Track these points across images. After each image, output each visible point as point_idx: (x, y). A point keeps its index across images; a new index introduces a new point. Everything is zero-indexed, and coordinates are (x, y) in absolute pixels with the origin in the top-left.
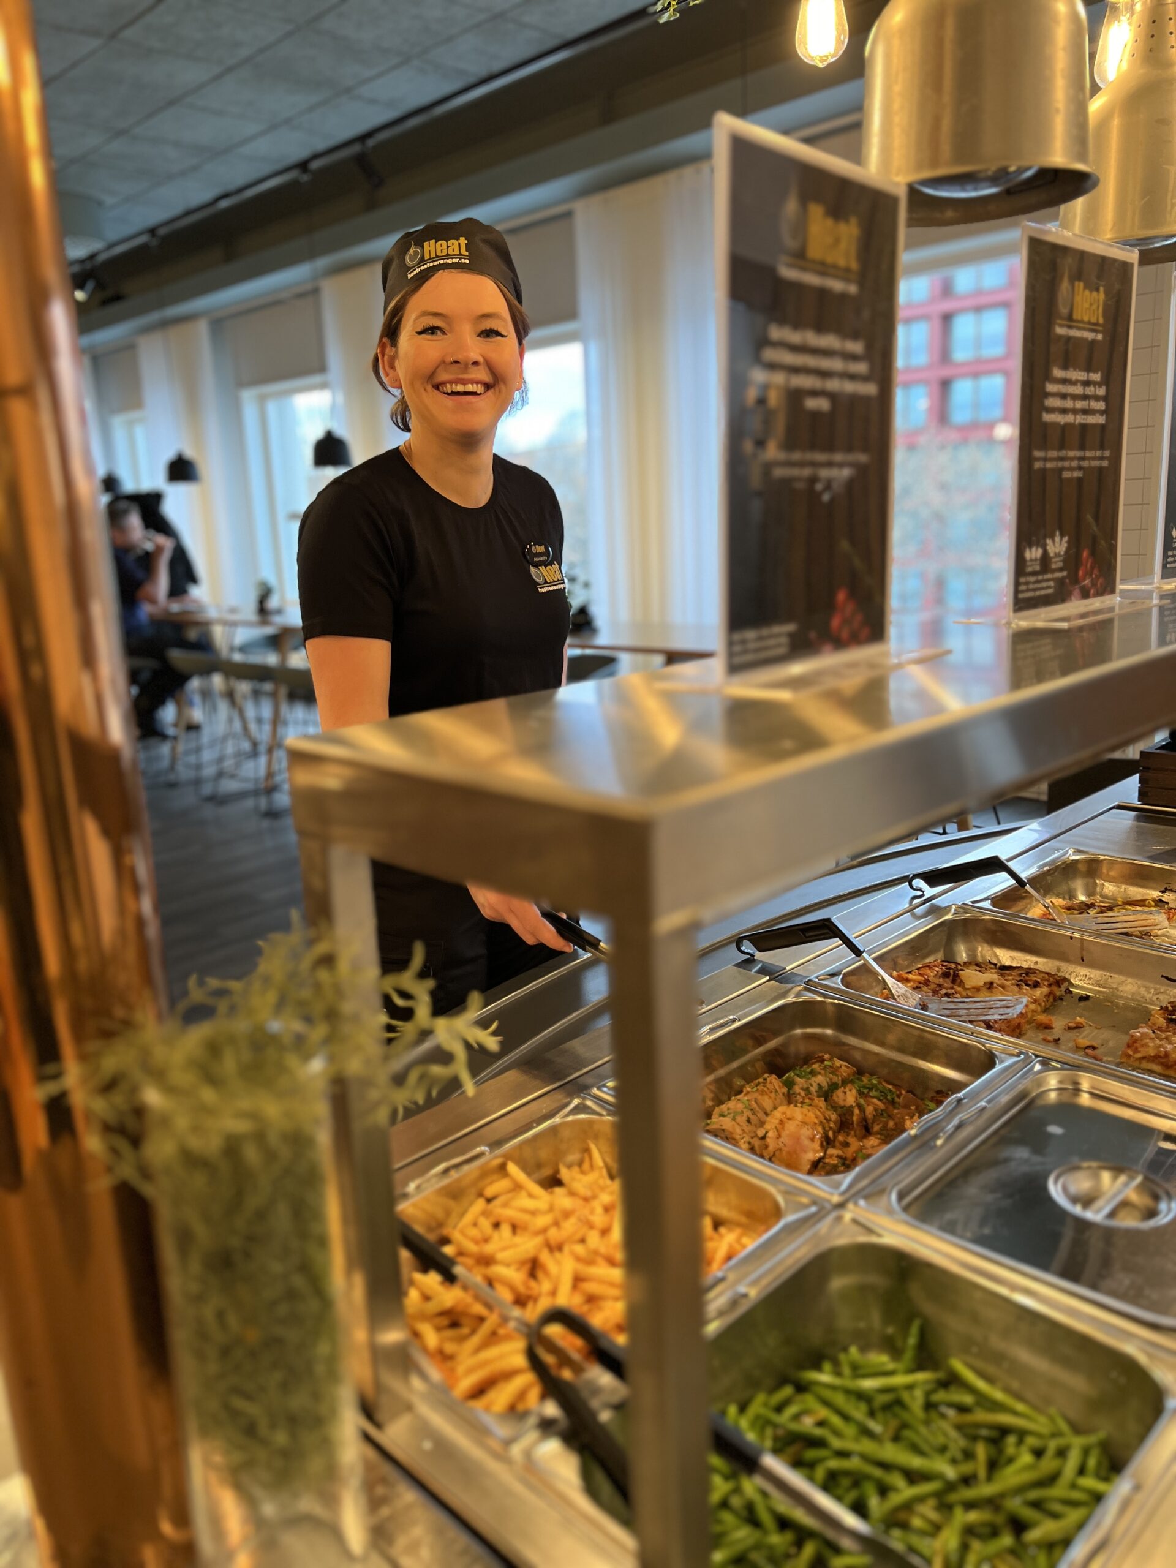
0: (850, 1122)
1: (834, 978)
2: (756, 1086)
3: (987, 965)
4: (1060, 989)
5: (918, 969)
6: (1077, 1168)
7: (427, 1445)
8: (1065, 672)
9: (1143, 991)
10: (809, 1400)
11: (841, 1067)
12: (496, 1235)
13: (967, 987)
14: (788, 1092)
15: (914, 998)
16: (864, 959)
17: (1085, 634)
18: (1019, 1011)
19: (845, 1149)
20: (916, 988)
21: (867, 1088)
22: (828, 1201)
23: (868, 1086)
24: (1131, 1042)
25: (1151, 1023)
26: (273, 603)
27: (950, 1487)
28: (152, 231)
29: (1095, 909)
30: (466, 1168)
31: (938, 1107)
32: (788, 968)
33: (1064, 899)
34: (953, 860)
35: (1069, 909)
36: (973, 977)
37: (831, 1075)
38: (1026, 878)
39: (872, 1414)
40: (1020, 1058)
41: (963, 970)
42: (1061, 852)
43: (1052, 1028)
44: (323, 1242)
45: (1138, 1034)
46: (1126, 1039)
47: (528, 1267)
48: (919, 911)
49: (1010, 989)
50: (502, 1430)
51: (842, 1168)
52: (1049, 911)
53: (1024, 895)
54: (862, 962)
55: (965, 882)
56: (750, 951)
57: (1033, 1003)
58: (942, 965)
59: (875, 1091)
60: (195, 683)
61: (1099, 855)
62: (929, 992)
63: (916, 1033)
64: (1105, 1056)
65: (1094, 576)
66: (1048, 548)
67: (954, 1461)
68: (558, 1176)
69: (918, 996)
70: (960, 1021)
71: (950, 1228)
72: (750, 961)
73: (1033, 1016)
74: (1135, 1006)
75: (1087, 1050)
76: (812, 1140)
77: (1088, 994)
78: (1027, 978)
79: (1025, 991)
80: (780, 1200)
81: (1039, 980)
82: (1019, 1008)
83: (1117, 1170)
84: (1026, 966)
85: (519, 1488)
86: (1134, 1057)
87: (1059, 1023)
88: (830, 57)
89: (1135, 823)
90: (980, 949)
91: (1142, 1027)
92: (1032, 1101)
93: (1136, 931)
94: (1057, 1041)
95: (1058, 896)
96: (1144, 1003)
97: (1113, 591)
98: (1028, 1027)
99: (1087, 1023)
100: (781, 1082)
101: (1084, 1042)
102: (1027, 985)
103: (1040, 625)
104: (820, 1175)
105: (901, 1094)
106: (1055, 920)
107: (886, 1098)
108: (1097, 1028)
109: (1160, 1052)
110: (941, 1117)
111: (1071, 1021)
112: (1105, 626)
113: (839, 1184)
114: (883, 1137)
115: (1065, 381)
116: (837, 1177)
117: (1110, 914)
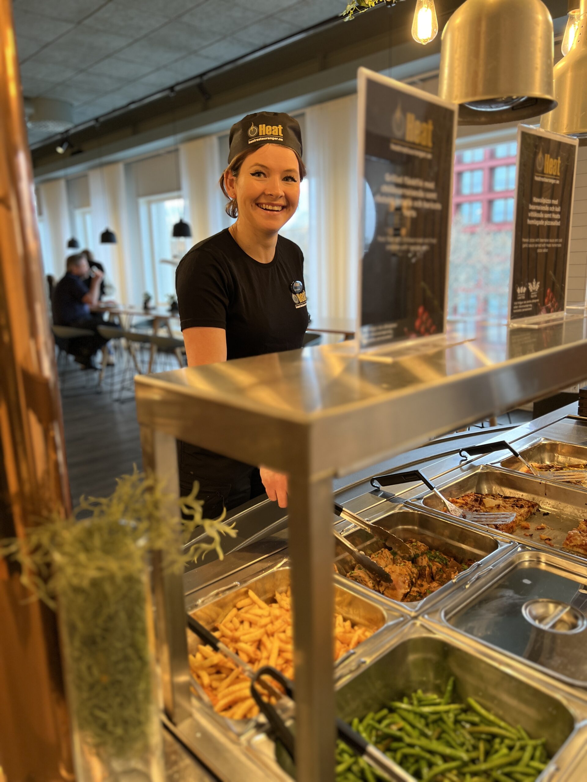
0: (424, 574)
1: (419, 501)
2: (378, 555)
3: (497, 496)
4: (534, 509)
5: (462, 497)
6: (537, 602)
7: (199, 735)
8: (537, 350)
9: (576, 511)
10: (396, 717)
11: (421, 546)
12: (241, 627)
13: (487, 507)
14: (394, 558)
15: (460, 512)
16: (435, 492)
17: (548, 331)
18: (512, 520)
19: (420, 588)
20: (461, 507)
21: (433, 557)
22: (409, 615)
23: (434, 556)
24: (568, 537)
25: (579, 528)
26: (152, 304)
27: (465, 764)
28: (97, 119)
29: (554, 468)
30: (228, 593)
31: (469, 568)
32: (396, 495)
33: (538, 463)
34: (483, 442)
35: (540, 468)
36: (490, 502)
37: (416, 550)
38: (519, 452)
39: (427, 725)
40: (510, 544)
41: (485, 498)
42: (538, 439)
43: (529, 529)
44: (144, 632)
45: (572, 533)
46: (566, 535)
47: (256, 644)
48: (464, 467)
49: (508, 508)
50: (237, 729)
51: (419, 598)
52: (530, 469)
53: (518, 460)
54: (433, 493)
55: (488, 453)
56: (378, 486)
57: (519, 516)
58: (475, 495)
59: (438, 559)
60: (111, 343)
61: (556, 441)
62: (467, 509)
63: (460, 530)
64: (555, 544)
65: (553, 302)
66: (529, 287)
67: (467, 751)
68: (275, 598)
69: (461, 511)
70: (482, 524)
71: (470, 631)
72: (377, 491)
73: (519, 522)
74: (572, 518)
75: (546, 541)
76: (404, 583)
77: (548, 512)
78: (517, 503)
79: (515, 510)
80: (385, 613)
81: (523, 504)
82: (512, 519)
83: (557, 603)
84: (517, 497)
85: (243, 758)
86: (569, 545)
87: (533, 526)
88: (428, 40)
89: (576, 426)
90: (494, 487)
91: (574, 530)
92: (516, 567)
93: (574, 480)
94: (531, 535)
95: (535, 461)
96: (576, 517)
97: (562, 309)
98: (516, 528)
99: (547, 527)
100: (390, 553)
101: (545, 536)
102: (517, 507)
103: (524, 326)
104: (407, 602)
105: (451, 560)
106: (533, 474)
107: (443, 562)
108: (552, 530)
109: (583, 543)
110: (469, 574)
111: (539, 525)
112: (559, 327)
113: (416, 606)
114: (440, 582)
115: (539, 204)
116: (415, 603)
117: (561, 471)
